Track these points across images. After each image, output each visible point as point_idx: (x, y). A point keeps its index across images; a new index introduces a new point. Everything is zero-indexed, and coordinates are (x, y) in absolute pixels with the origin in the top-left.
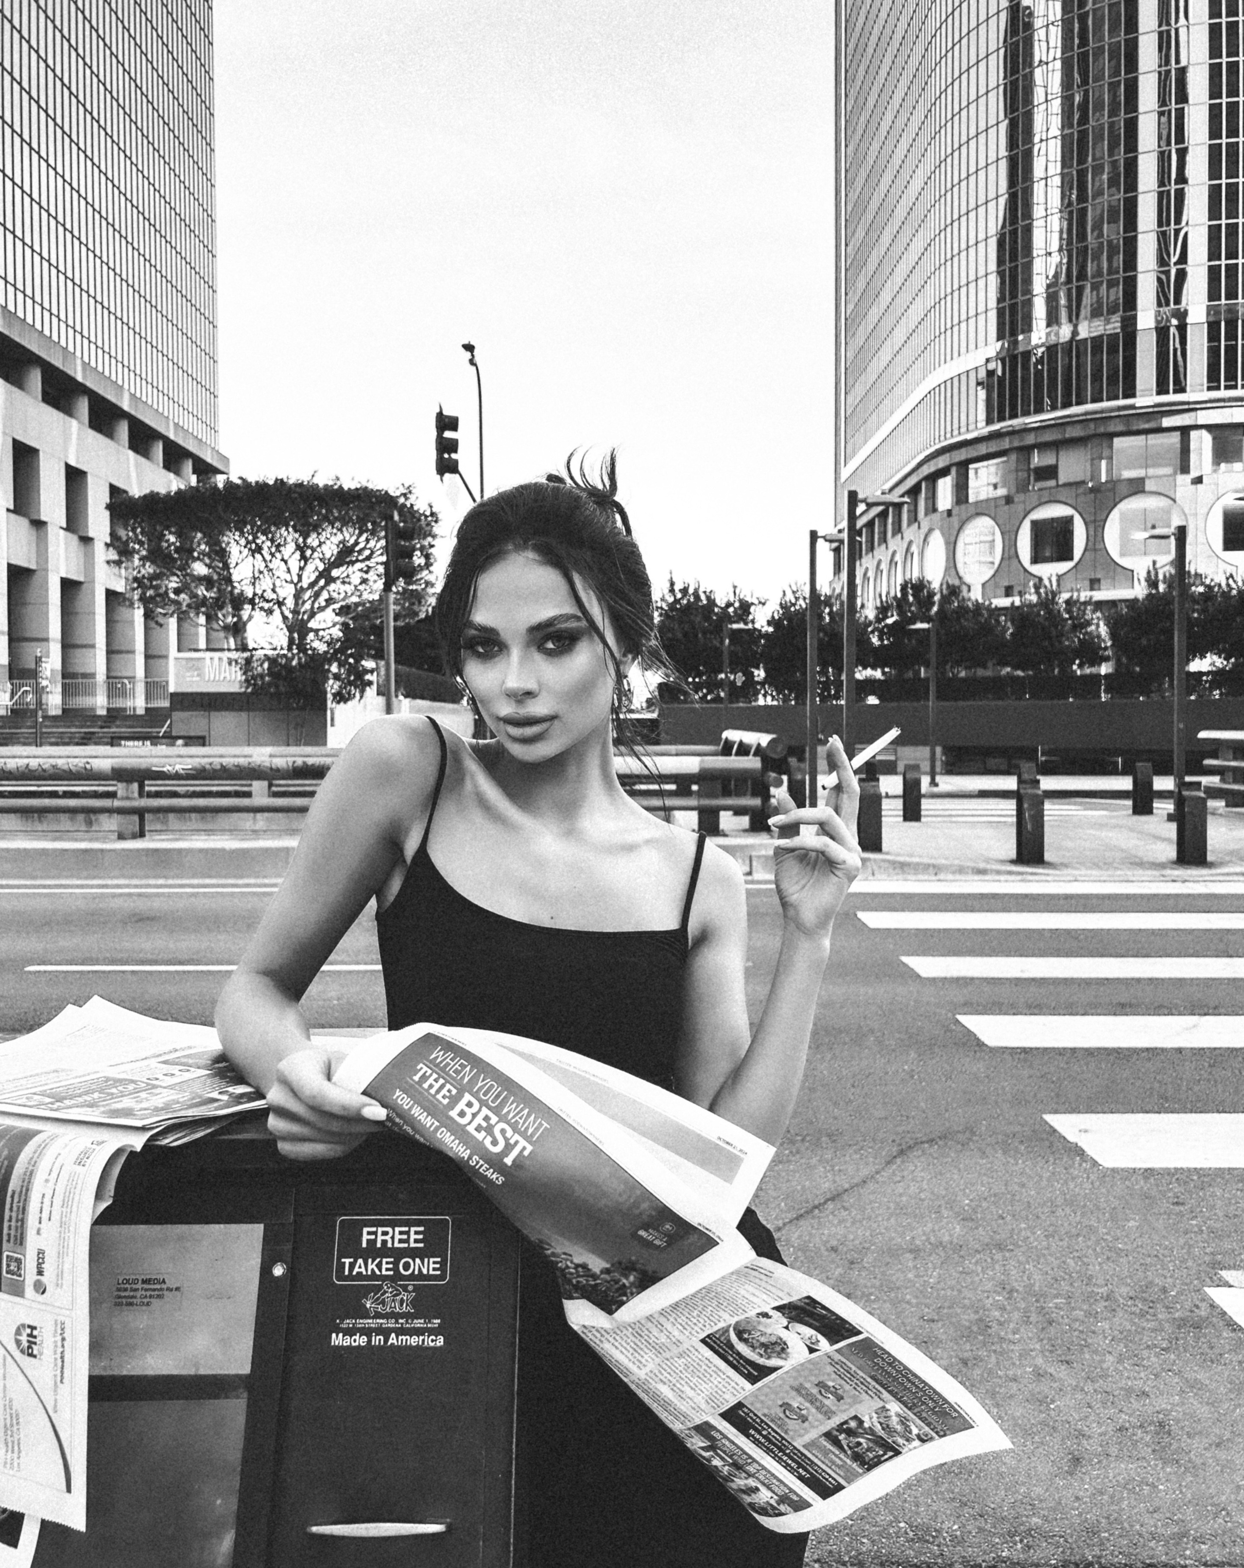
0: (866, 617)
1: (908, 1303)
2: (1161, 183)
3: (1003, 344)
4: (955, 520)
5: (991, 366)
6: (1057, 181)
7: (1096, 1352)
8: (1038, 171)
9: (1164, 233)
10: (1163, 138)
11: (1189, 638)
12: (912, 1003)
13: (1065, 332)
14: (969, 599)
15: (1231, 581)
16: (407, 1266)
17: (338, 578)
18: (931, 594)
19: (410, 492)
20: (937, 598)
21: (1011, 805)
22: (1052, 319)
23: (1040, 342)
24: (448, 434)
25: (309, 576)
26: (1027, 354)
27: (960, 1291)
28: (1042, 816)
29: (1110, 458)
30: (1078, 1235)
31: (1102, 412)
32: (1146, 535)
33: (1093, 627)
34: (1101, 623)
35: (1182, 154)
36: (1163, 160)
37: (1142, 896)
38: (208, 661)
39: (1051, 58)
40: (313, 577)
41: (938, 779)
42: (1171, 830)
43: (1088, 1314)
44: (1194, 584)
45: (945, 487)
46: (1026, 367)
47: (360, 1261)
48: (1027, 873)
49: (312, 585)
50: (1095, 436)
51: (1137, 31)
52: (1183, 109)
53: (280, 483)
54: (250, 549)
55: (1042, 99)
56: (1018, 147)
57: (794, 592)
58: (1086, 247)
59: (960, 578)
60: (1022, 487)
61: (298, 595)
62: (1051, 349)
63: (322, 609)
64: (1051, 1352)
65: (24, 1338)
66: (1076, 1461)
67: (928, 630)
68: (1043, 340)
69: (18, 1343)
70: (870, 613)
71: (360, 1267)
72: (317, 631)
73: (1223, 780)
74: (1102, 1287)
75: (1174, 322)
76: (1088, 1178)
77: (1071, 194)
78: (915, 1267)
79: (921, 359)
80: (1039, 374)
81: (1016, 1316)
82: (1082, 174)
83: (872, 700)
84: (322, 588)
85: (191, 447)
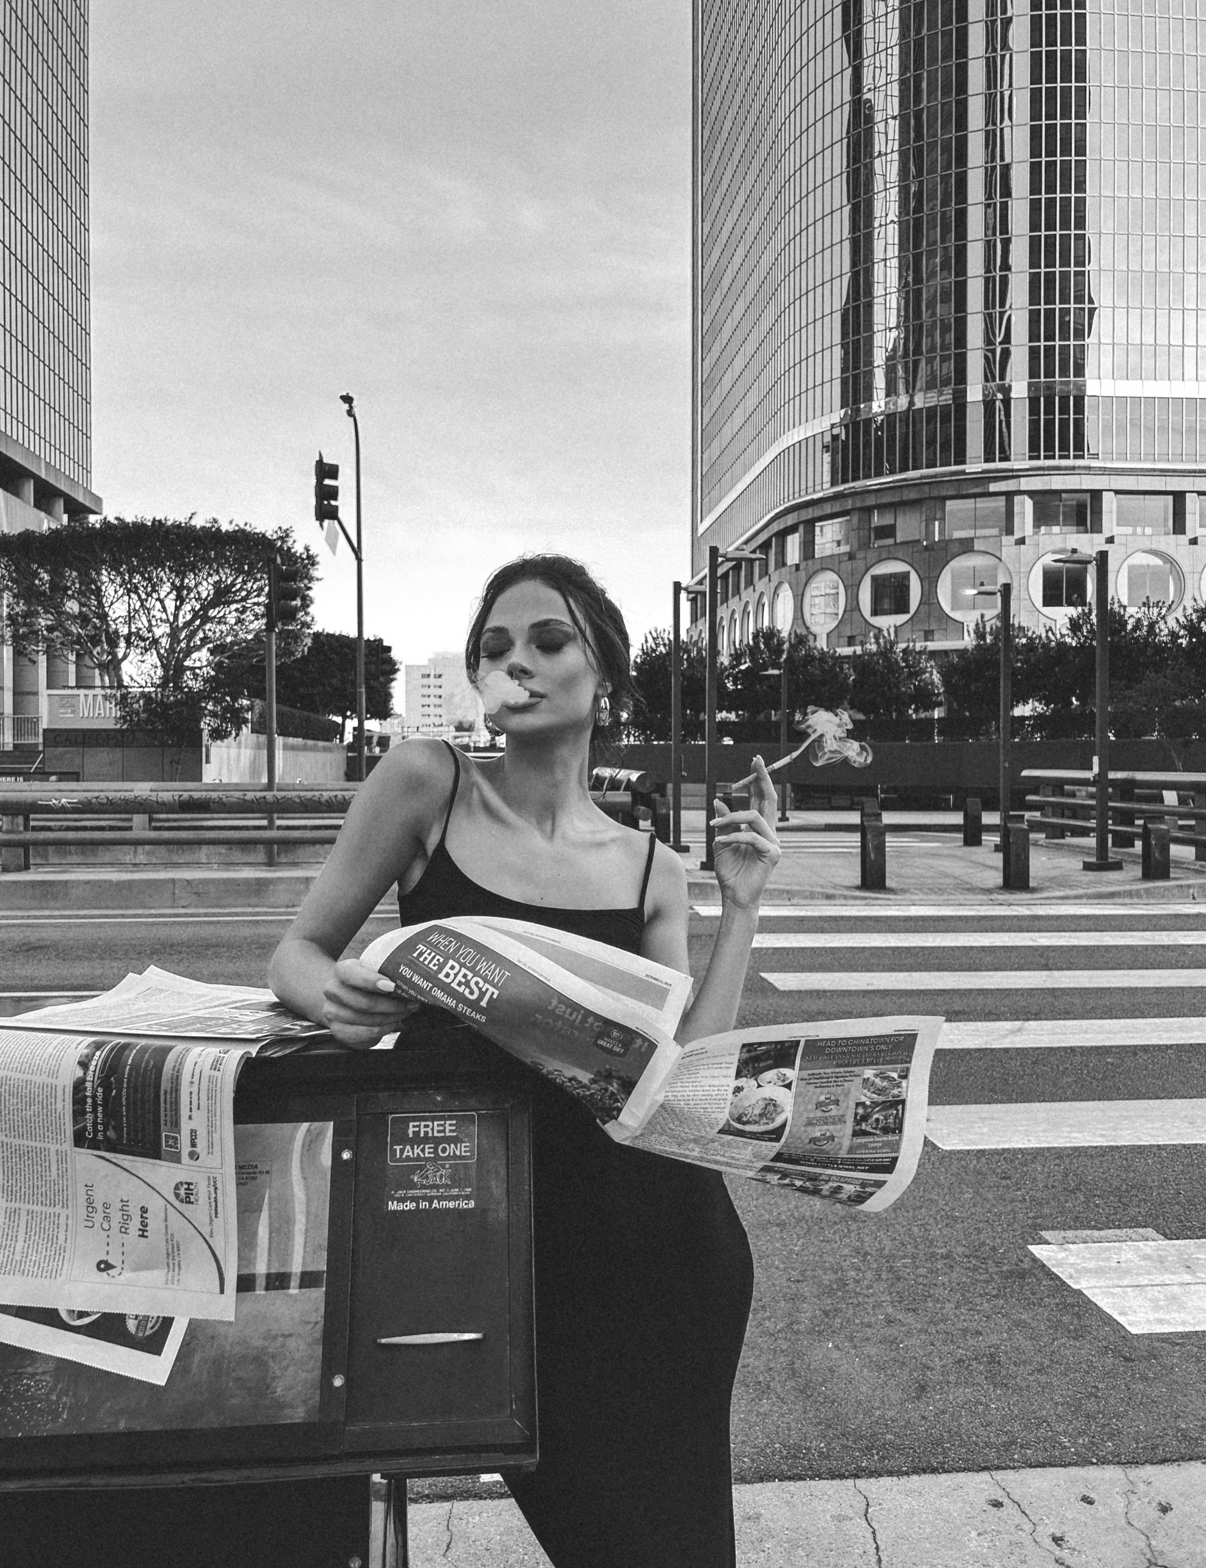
0: (722, 663)
1: (777, 1268)
2: (988, 270)
3: (846, 413)
4: (802, 574)
5: (836, 431)
6: (895, 262)
7: (938, 1301)
8: (878, 254)
9: (990, 315)
10: (990, 229)
11: (1013, 685)
12: (772, 1013)
13: (903, 402)
14: (815, 648)
15: (1050, 634)
16: (444, 1150)
17: (215, 617)
18: (781, 643)
19: (287, 536)
20: (786, 646)
21: (857, 837)
22: (891, 390)
23: (879, 410)
24: (327, 482)
25: (185, 615)
26: (868, 422)
27: (820, 1256)
28: (884, 847)
29: (943, 519)
30: (921, 1207)
31: (935, 476)
32: (975, 592)
33: (928, 675)
34: (935, 672)
35: (1006, 243)
36: (989, 250)
37: (973, 918)
38: (82, 698)
39: (889, 151)
40: (189, 617)
41: (788, 814)
42: (998, 859)
43: (931, 1271)
44: (1017, 637)
45: (793, 542)
46: (867, 432)
47: (408, 1147)
48: (871, 898)
49: (188, 624)
50: (930, 498)
51: (966, 129)
52: (1007, 202)
53: (158, 524)
54: (126, 588)
55: (882, 187)
56: (859, 230)
57: (654, 639)
58: (921, 325)
59: (807, 628)
60: (864, 545)
61: (174, 635)
62: (890, 417)
63: (198, 648)
64: (900, 1302)
65: (182, 1192)
66: (922, 1388)
67: (779, 676)
68: (883, 409)
69: (177, 1196)
70: (724, 659)
71: (408, 1152)
72: (193, 669)
73: (1043, 815)
74: (939, 1248)
75: (1000, 396)
76: (929, 1159)
77: (908, 275)
78: (782, 1238)
79: (772, 423)
80: (879, 439)
81: (869, 1275)
82: (917, 258)
83: (728, 741)
84: (199, 627)
85: (62, 486)
